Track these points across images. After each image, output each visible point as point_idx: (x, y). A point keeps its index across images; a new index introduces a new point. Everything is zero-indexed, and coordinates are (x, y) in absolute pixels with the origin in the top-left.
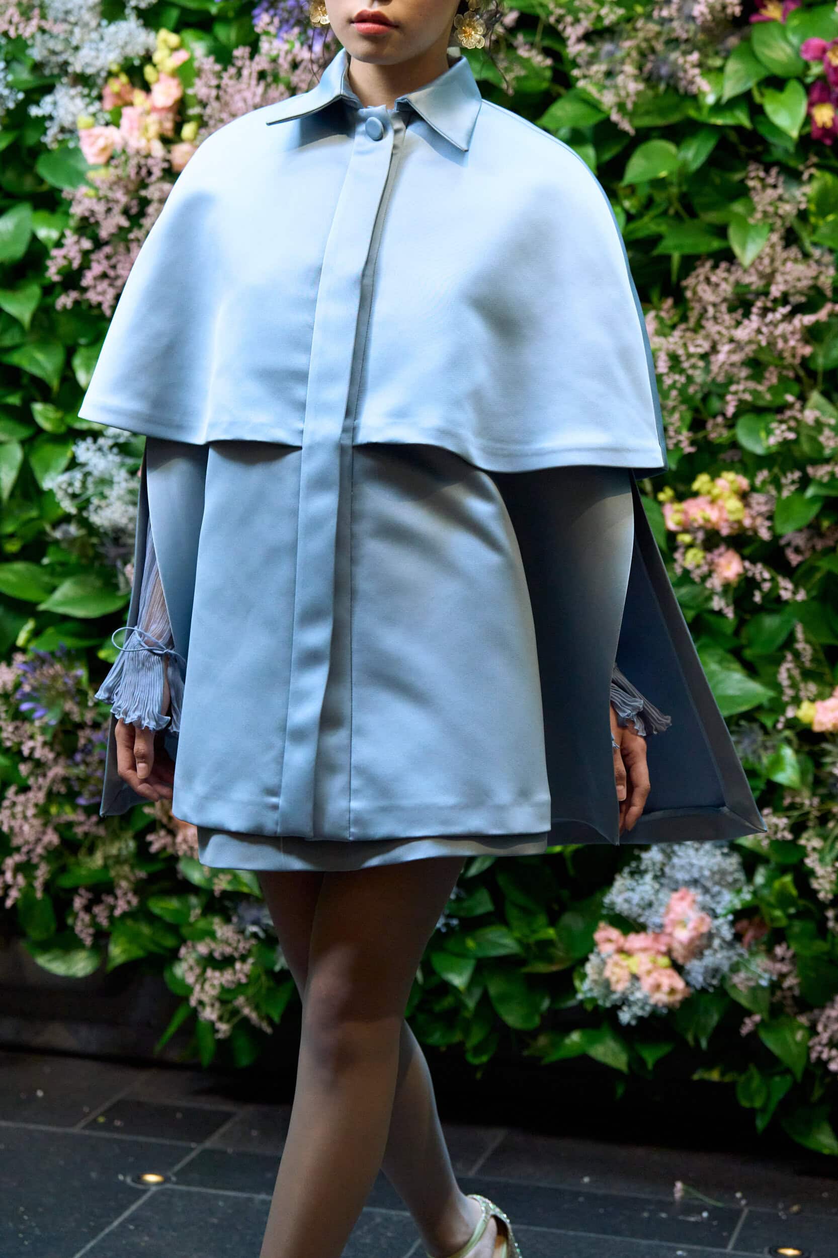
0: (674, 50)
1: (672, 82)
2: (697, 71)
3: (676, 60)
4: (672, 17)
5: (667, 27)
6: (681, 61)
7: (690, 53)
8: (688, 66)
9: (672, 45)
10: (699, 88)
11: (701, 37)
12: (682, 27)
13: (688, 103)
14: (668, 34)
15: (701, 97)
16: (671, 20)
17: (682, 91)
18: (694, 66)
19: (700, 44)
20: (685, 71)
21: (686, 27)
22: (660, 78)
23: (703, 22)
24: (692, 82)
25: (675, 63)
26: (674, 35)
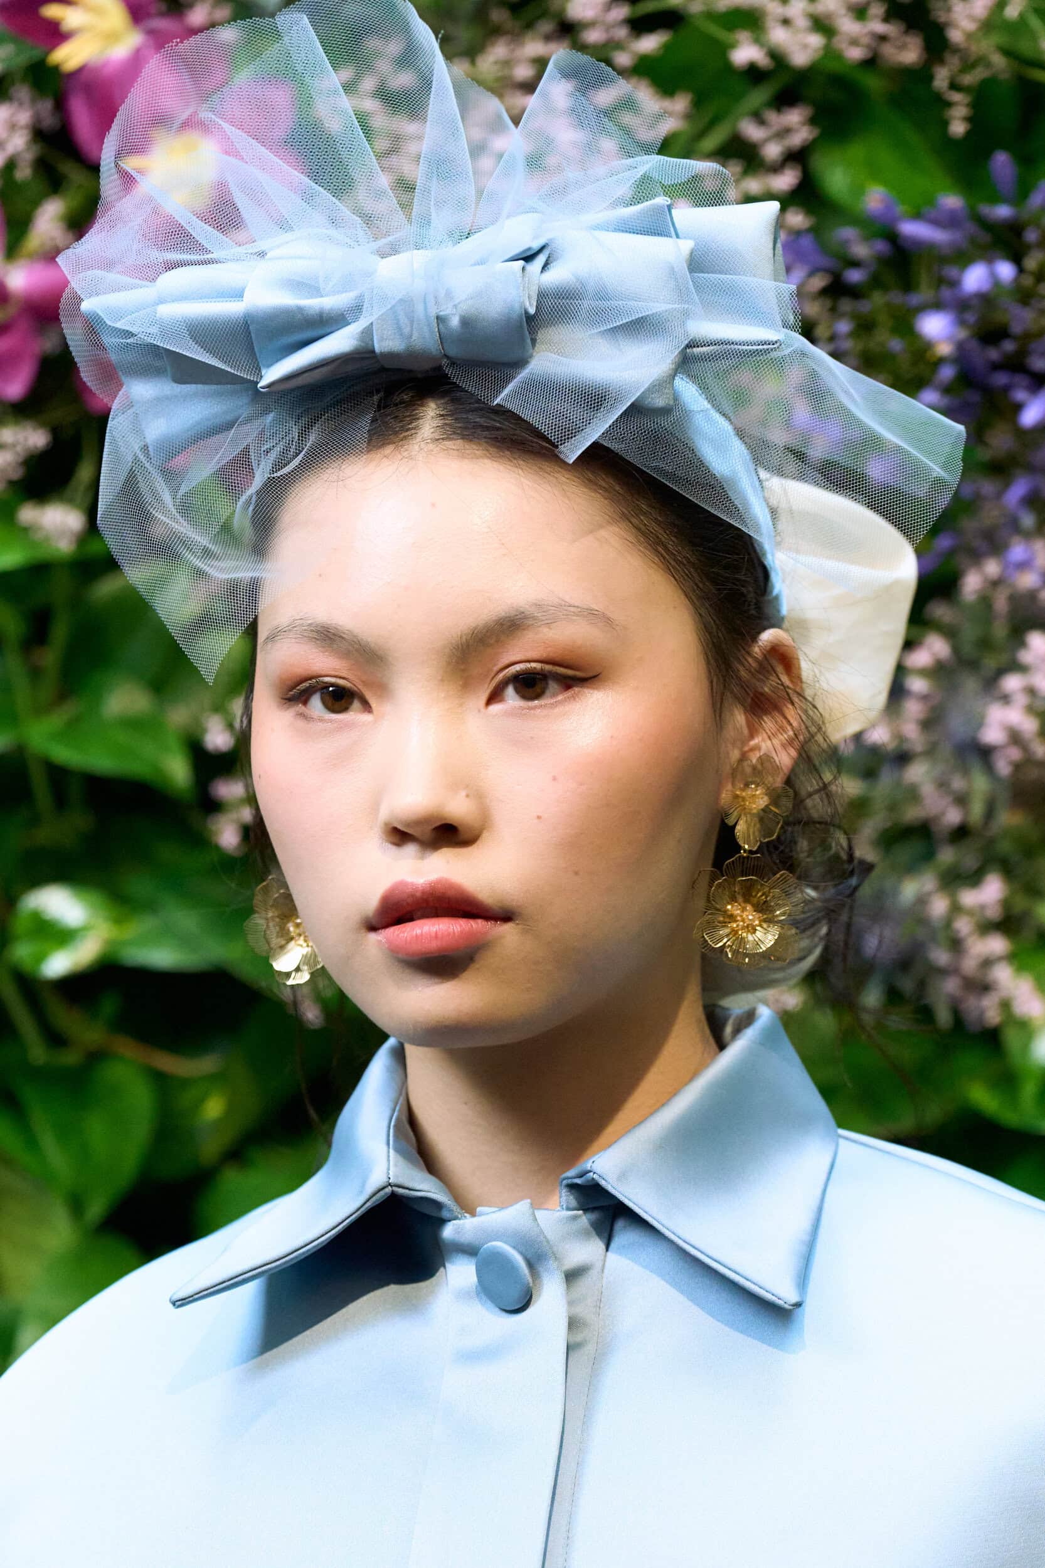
0: (911, 868)
1: (907, 985)
2: (997, 945)
3: (922, 901)
4: (905, 746)
5: (886, 779)
6: (939, 906)
7: (974, 879)
8: (963, 926)
9: (906, 852)
10: (1006, 1005)
11: (1009, 819)
12: (942, 784)
13: (969, 1059)
14: (893, 807)
15: (1012, 1038)
16: (902, 758)
17: (943, 1017)
18: (987, 927)
19: (1005, 847)
20: (956, 945)
21: (958, 783)
22: (863, 971)
23: (1017, 767)
24: (983, 987)
25: (918, 912)
26: (912, 814)
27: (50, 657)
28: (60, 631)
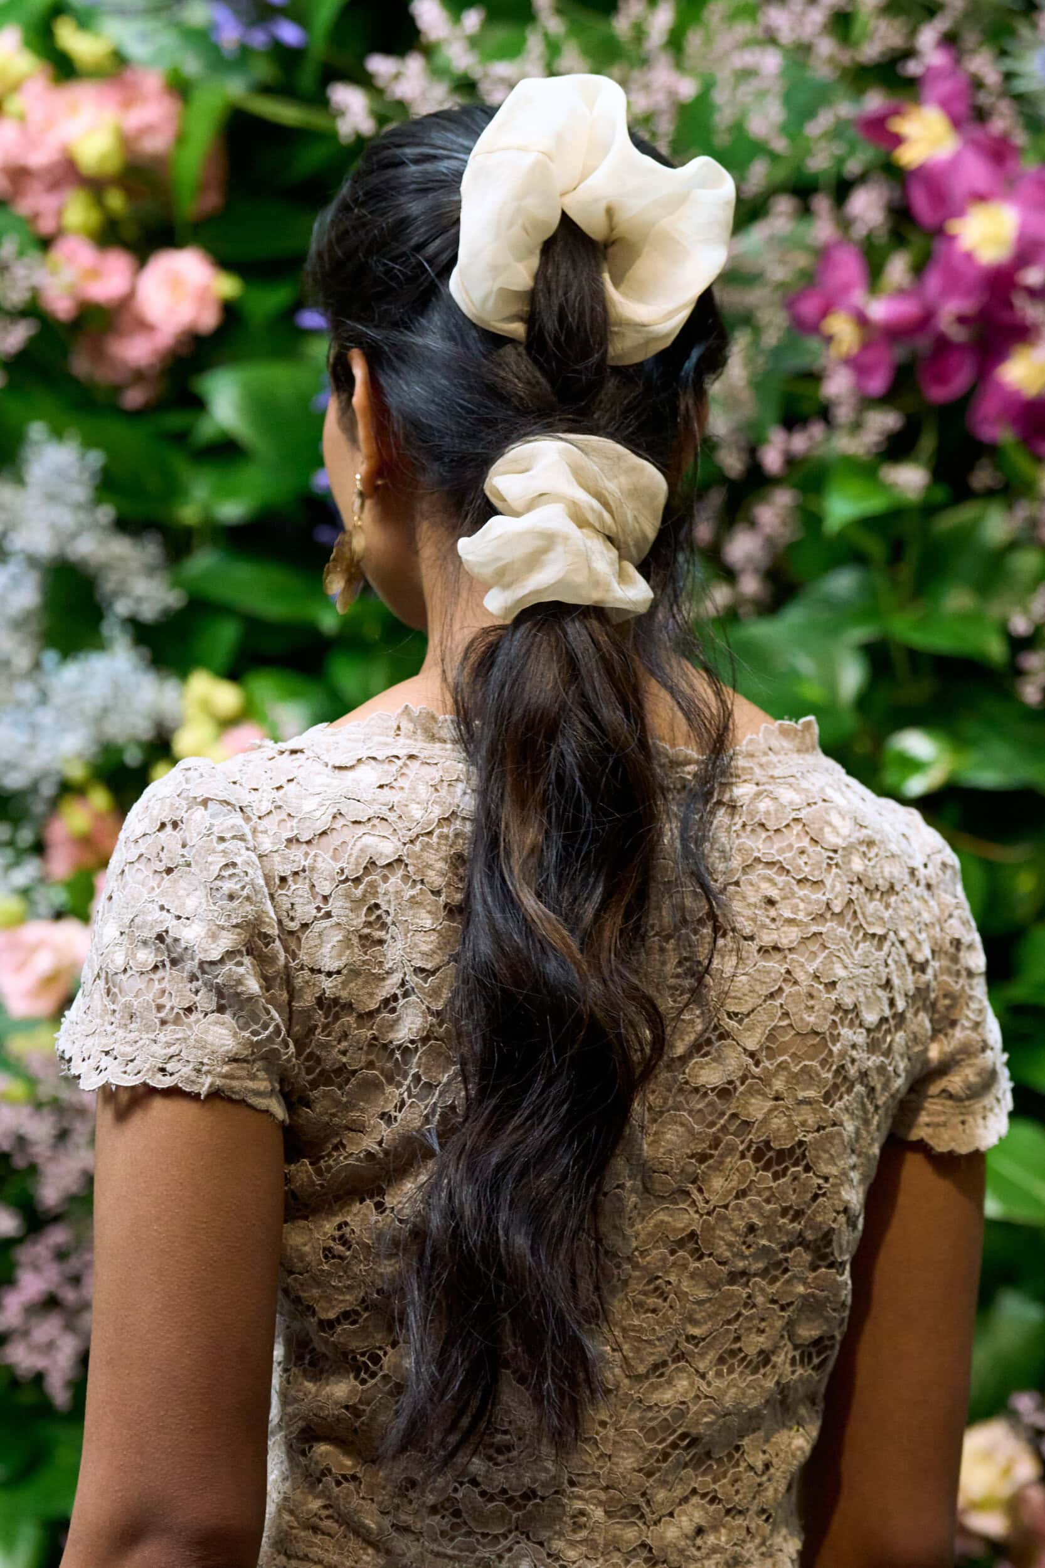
27: (907, 571)
28: (913, 554)
